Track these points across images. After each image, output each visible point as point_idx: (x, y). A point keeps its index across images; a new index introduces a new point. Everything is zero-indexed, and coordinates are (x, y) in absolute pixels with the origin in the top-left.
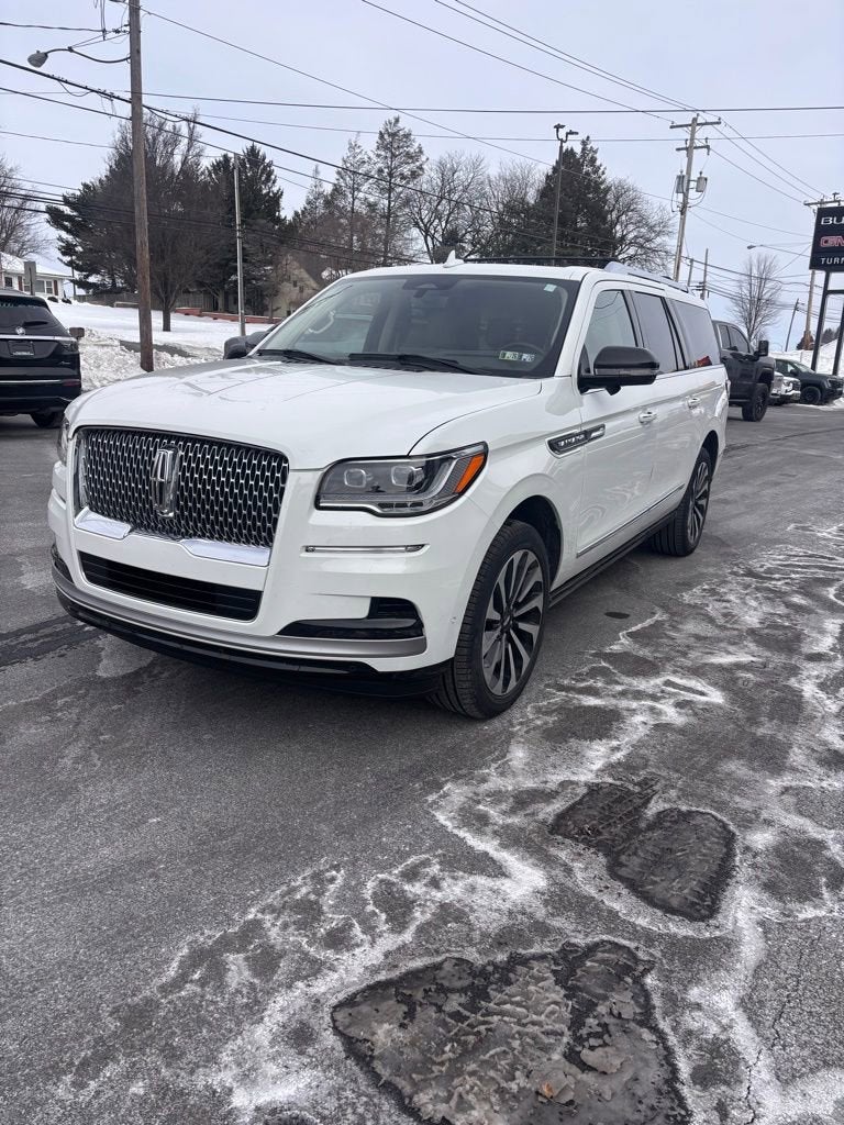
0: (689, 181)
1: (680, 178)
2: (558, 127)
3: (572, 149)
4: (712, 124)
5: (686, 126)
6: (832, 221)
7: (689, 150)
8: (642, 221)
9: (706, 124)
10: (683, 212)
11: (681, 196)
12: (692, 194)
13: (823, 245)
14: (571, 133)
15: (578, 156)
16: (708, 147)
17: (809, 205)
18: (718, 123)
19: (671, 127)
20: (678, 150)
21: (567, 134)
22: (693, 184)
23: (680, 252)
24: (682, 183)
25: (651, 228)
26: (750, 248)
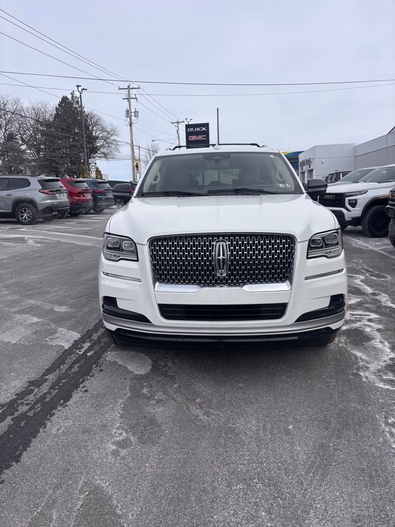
0: (131, 112)
1: (127, 111)
2: (78, 86)
3: (66, 97)
4: (135, 88)
5: (126, 89)
6: (191, 130)
7: (129, 99)
8: (103, 130)
9: (133, 88)
10: (131, 125)
11: (129, 118)
12: (133, 118)
13: (190, 139)
14: (84, 89)
15: (70, 100)
16: (136, 98)
17: (173, 123)
18: (139, 88)
19: (119, 89)
20: (124, 99)
21: (82, 90)
22: (133, 114)
23: (133, 143)
24: (128, 113)
25: (108, 133)
26: (153, 141)
